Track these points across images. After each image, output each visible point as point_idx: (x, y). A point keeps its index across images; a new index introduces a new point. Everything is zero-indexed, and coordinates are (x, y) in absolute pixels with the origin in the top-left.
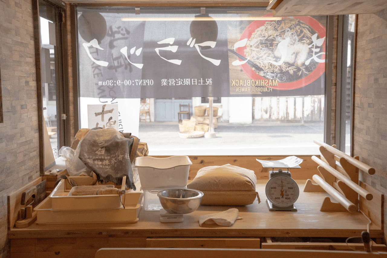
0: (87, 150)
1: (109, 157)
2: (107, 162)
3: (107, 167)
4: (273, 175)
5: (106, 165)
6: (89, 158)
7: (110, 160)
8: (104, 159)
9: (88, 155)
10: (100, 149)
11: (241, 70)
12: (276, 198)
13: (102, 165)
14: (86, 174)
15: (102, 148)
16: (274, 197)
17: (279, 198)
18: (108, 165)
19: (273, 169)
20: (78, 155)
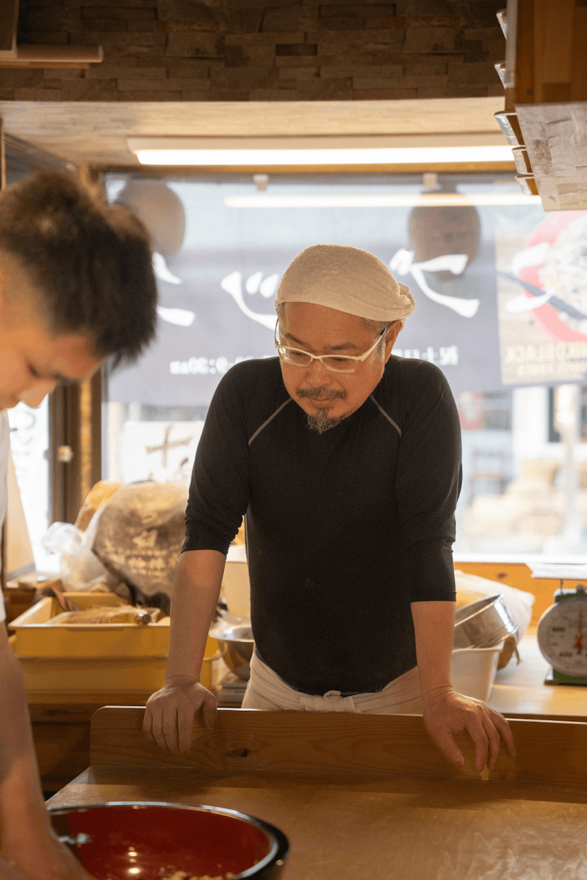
0: (111, 533)
1: (164, 552)
2: (159, 563)
3: (158, 574)
4: (560, 599)
5: (155, 569)
6: (116, 553)
7: (166, 559)
8: (154, 557)
9: (114, 545)
10: (145, 534)
11: (531, 323)
12: (561, 655)
13: (147, 568)
14: (106, 589)
15: (149, 530)
16: (557, 650)
17: (569, 655)
18: (162, 570)
19: (562, 583)
20: (90, 545)
